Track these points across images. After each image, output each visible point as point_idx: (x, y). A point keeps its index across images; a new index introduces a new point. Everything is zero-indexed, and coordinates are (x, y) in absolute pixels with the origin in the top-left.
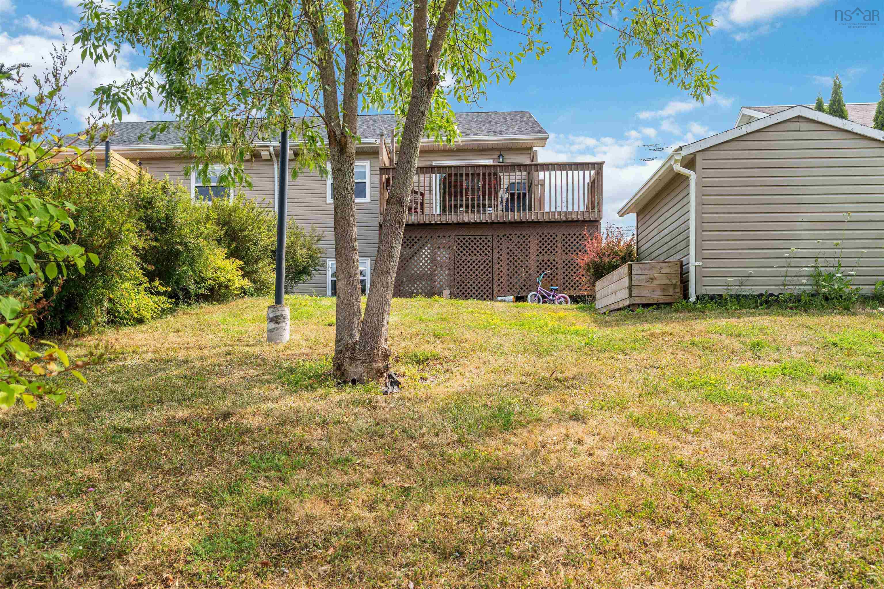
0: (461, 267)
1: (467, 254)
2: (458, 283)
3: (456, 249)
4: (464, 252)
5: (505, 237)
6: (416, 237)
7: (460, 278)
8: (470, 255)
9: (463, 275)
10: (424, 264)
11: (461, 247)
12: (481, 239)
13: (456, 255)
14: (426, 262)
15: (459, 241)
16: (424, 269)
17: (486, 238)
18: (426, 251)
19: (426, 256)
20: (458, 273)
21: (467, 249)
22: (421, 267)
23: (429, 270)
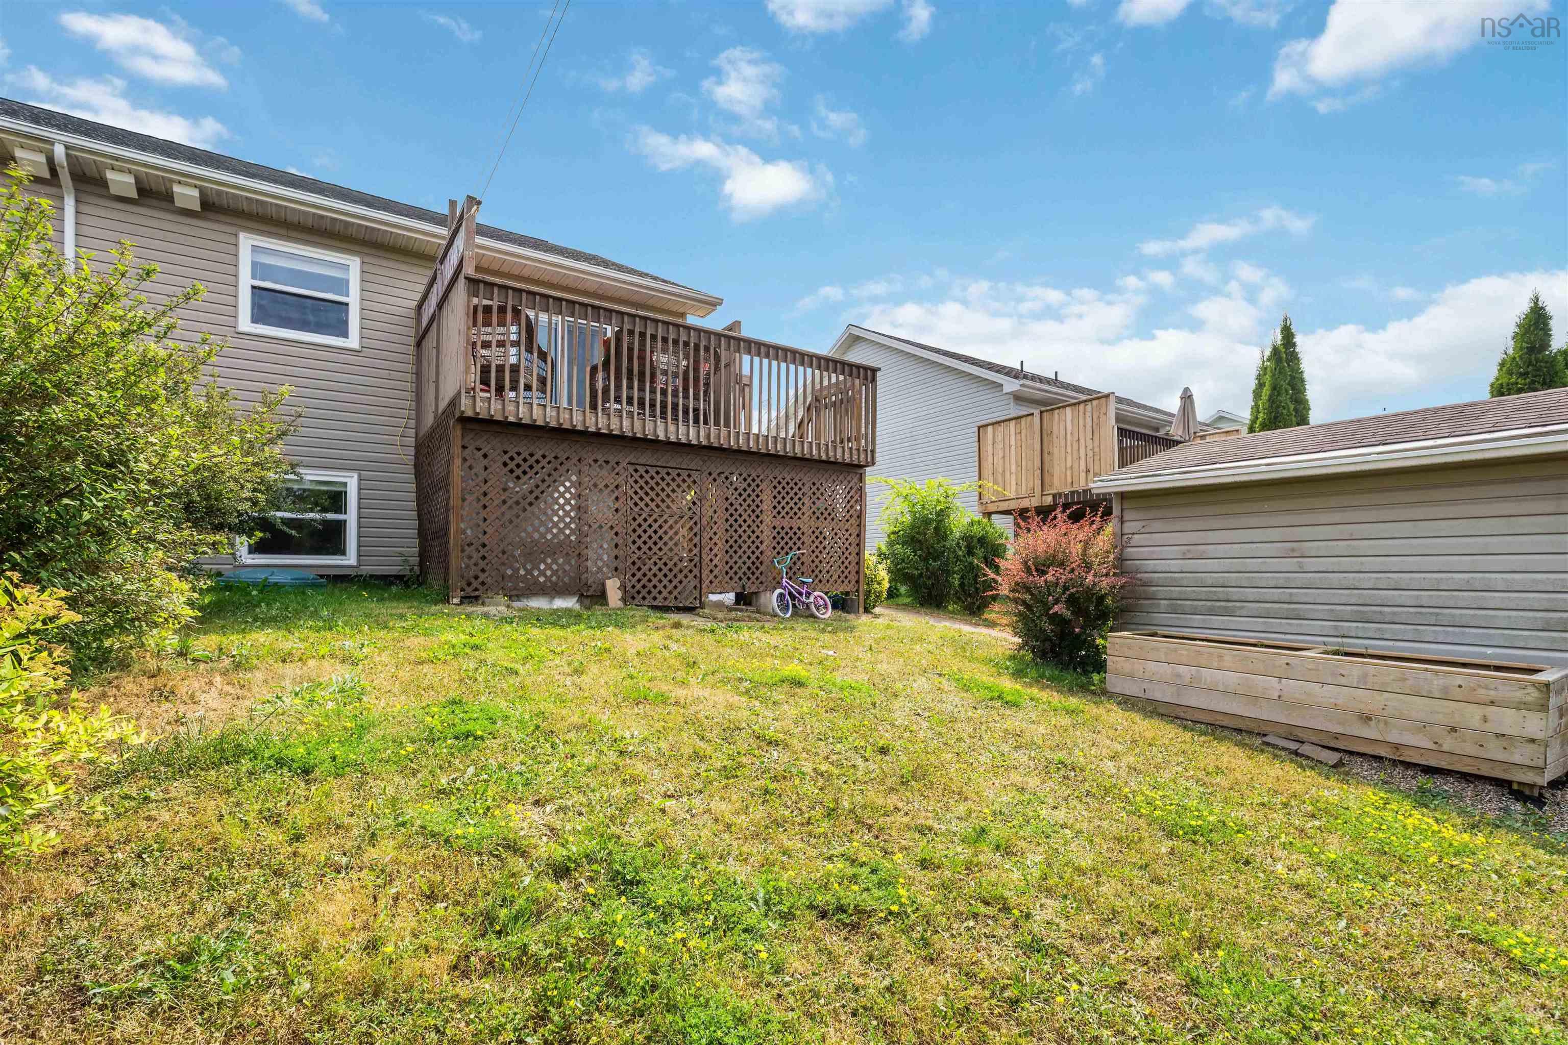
0: (640, 531)
1: (653, 505)
2: (634, 563)
3: (631, 492)
4: (647, 499)
5: (723, 476)
6: (544, 457)
7: (638, 553)
8: (658, 506)
9: (645, 548)
10: (561, 519)
11: (641, 488)
12: (679, 475)
13: (631, 503)
14: (567, 514)
15: (636, 476)
16: (561, 531)
17: (689, 476)
18: (567, 490)
19: (567, 502)
20: (634, 542)
21: (652, 494)
22: (556, 525)
23: (573, 532)
